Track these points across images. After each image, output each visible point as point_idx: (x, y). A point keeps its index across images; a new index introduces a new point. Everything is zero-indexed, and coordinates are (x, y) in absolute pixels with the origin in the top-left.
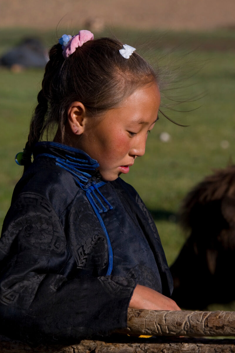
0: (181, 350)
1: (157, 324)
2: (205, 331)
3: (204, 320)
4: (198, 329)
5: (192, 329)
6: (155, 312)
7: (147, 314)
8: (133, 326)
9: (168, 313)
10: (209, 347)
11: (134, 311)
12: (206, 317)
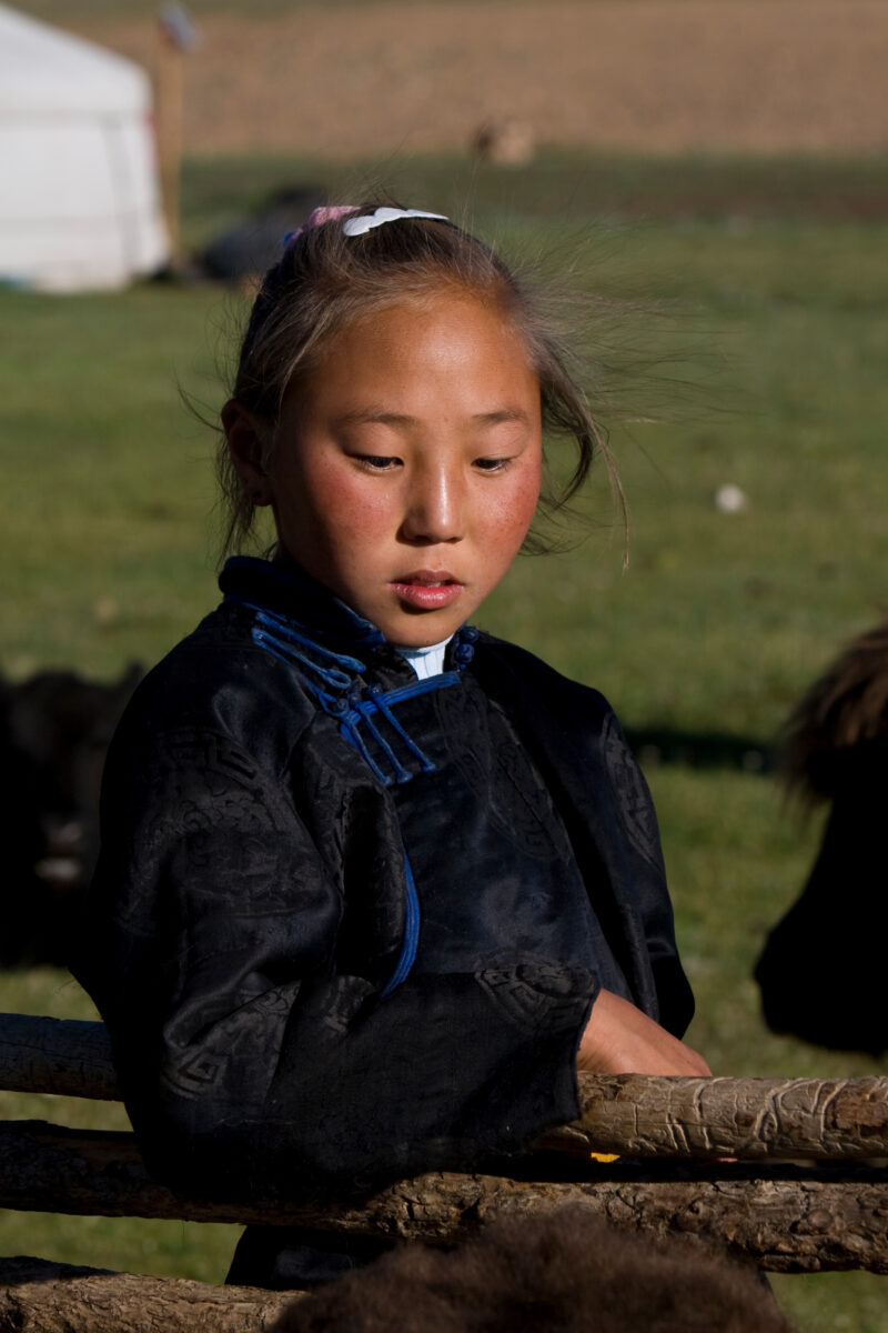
0: (751, 1205)
1: (675, 1121)
2: (829, 1142)
3: (824, 1108)
4: (804, 1136)
5: (787, 1135)
6: (667, 1082)
7: (644, 1088)
8: (597, 1127)
9: (708, 1086)
10: (841, 1191)
11: (599, 1080)
12: (830, 1098)
